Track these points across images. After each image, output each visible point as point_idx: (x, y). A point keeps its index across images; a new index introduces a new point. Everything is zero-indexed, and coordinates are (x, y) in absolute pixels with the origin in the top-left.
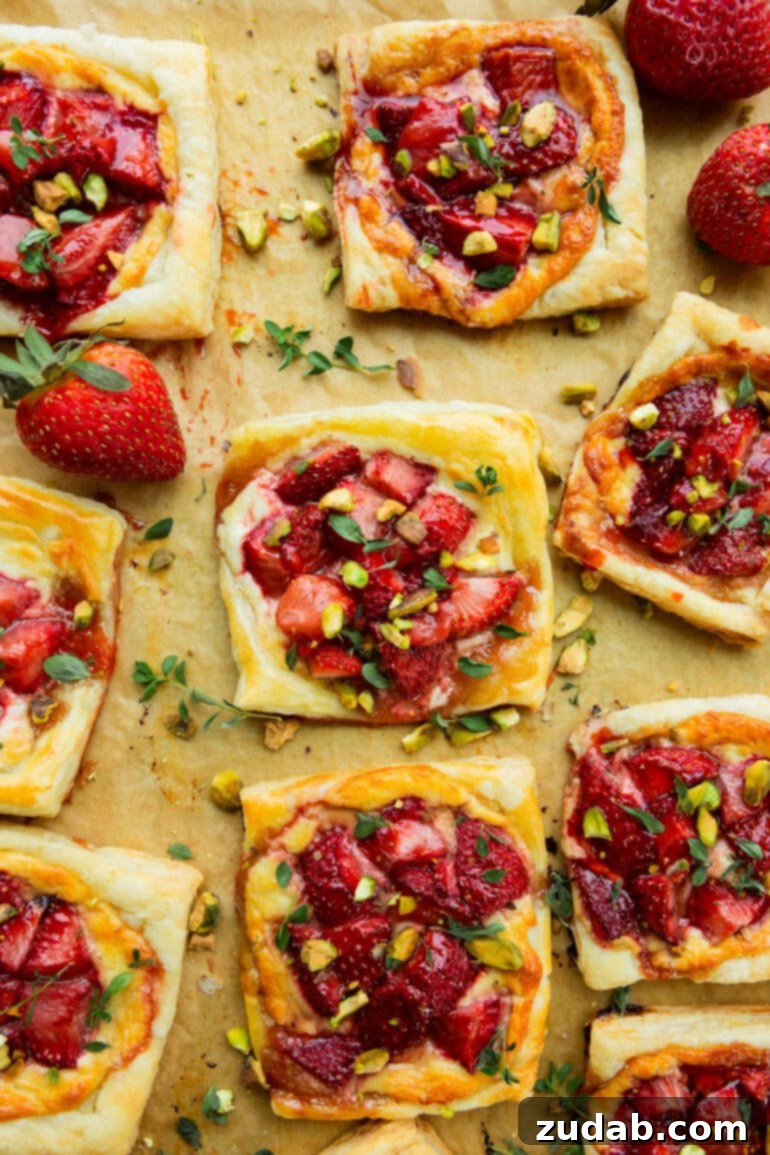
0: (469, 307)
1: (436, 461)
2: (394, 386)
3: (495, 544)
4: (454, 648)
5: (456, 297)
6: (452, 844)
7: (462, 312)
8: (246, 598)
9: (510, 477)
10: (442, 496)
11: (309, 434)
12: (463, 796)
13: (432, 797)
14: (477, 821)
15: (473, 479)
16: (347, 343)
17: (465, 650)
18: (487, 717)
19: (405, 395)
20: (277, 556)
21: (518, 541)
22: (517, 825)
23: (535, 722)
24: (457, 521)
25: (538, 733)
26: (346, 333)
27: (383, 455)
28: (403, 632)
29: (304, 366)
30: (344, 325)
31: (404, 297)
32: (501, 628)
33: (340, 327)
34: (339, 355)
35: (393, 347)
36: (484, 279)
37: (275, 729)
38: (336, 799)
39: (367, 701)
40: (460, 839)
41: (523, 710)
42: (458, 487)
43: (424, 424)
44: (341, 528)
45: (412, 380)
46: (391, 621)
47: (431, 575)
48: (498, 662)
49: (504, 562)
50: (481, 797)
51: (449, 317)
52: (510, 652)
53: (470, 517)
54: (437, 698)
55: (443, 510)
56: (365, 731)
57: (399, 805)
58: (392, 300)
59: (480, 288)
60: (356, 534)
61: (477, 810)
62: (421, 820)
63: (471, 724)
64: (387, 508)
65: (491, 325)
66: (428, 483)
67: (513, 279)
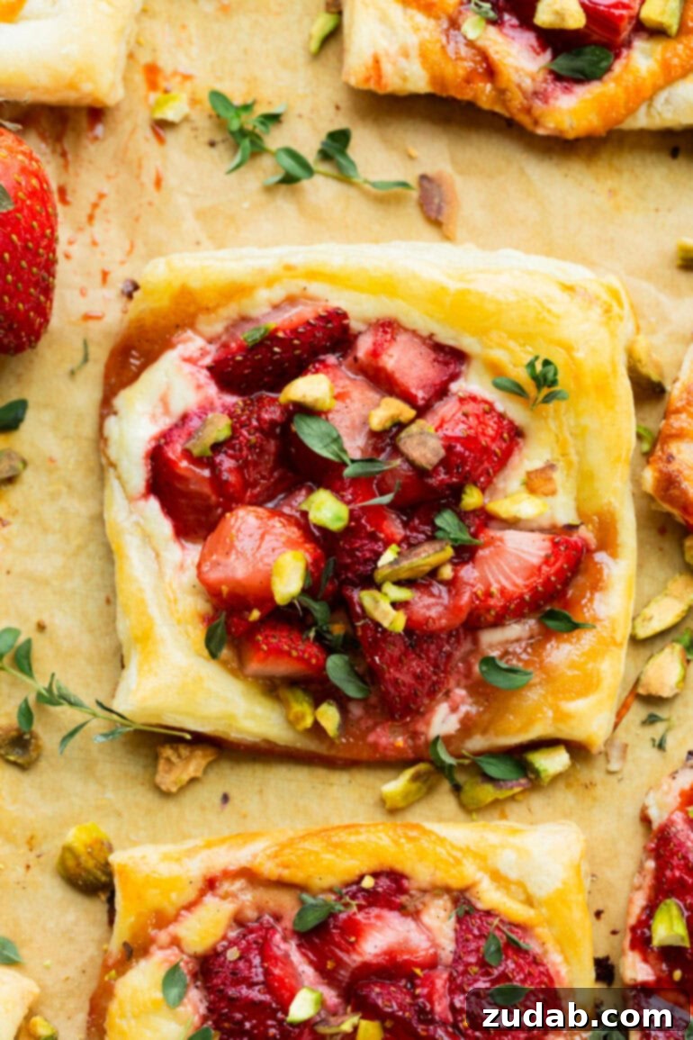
0: (538, 104)
1: (467, 343)
2: (412, 214)
3: (550, 480)
4: (476, 642)
5: (519, 86)
6: (448, 946)
7: (528, 111)
8: (147, 538)
9: (577, 378)
10: (474, 399)
11: (270, 283)
12: (470, 872)
13: (421, 873)
14: (488, 913)
15: (522, 376)
16: (338, 141)
17: (491, 646)
18: (518, 757)
19: (428, 231)
20: (206, 473)
21: (585, 478)
22: (549, 923)
23: (596, 773)
24: (493, 439)
25: (599, 791)
26: (340, 123)
27: (388, 327)
28: (396, 605)
29: (267, 170)
30: (338, 108)
31: (436, 79)
32: (551, 615)
33: (332, 110)
34: (325, 155)
35: (414, 152)
36: (563, 63)
37: (174, 759)
38: (270, 869)
39: (329, 717)
40: (461, 939)
41: (578, 751)
42: (497, 386)
43: (453, 286)
44: (312, 436)
45: (439, 210)
46: (379, 587)
47: (446, 520)
48: (543, 668)
49: (562, 510)
50: (497, 877)
51: (507, 115)
52: (561, 653)
53: (516, 434)
54: (442, 721)
55: (472, 421)
57: (368, 883)
58: (417, 80)
59: (558, 77)
60: (335, 447)
61: (489, 896)
62: (401, 909)
63: (493, 769)
64: (386, 410)
65: (571, 135)
66: (454, 377)
67: (609, 69)
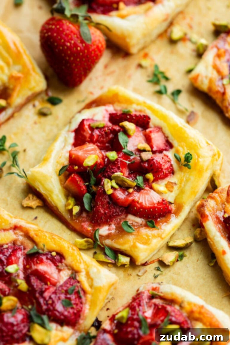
1: (175, 143)
3: (173, 187)
4: (126, 216)
6: (62, 282)
7: (227, 108)
8: (66, 140)
9: (196, 164)
10: (167, 157)
11: (138, 104)
12: (82, 267)
13: (69, 260)
14: (79, 282)
15: (182, 156)
16: (179, 92)
17: (129, 220)
18: (116, 252)
20: (90, 132)
21: (182, 192)
22: (92, 295)
23: (134, 273)
24: (166, 169)
25: (131, 277)
26: (181, 88)
27: (160, 129)
28: (112, 187)
29: (157, 88)
30: (183, 85)
31: (210, 88)
32: (150, 222)
34: (173, 94)
37: (31, 198)
38: (32, 234)
39: (76, 209)
40: (66, 283)
41: (133, 263)
42: (175, 156)
44: (122, 138)
45: (192, 120)
46: (111, 180)
47: (140, 179)
48: (138, 231)
49: (170, 197)
50: (88, 275)
51: (221, 107)
52: (144, 231)
53: (172, 172)
54: (104, 230)
55: (163, 160)
56: (64, 227)
57: (54, 254)
58: (205, 86)
60: (125, 144)
61: (82, 277)
62: (57, 266)
63: (108, 252)
64: (144, 145)
66: (166, 150)
